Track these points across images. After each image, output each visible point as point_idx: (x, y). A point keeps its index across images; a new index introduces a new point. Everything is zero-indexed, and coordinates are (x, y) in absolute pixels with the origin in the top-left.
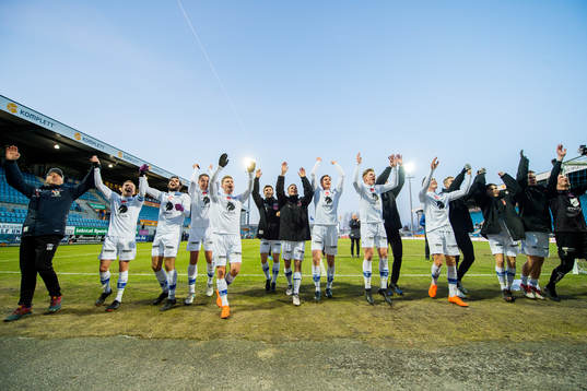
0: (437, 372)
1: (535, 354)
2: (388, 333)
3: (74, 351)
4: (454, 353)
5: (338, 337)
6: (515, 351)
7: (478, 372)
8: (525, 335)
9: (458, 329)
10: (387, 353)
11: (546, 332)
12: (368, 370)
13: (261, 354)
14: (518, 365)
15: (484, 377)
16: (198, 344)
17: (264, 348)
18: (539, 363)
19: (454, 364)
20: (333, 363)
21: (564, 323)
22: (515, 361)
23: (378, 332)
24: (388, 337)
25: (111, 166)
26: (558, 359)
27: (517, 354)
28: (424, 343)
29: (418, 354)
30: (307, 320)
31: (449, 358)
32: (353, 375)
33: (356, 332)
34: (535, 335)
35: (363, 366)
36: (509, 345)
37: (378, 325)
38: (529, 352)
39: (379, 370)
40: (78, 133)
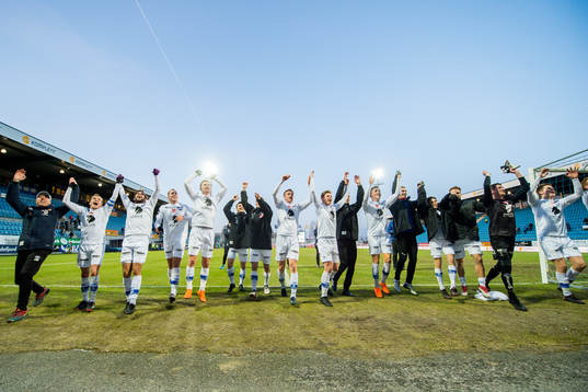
0: (401, 382)
1: (501, 363)
2: (354, 344)
3: (28, 365)
4: (419, 364)
5: (303, 348)
6: (481, 361)
7: (442, 382)
8: (492, 345)
9: (425, 339)
10: (352, 364)
11: (512, 342)
12: (333, 382)
13: (223, 367)
14: (483, 374)
15: (449, 387)
16: (157, 357)
17: (226, 360)
18: (504, 373)
19: (419, 374)
20: (297, 375)
21: (531, 333)
22: (480, 372)
23: (343, 343)
24: (353, 348)
25: (62, 172)
26: (523, 368)
27: (482, 364)
28: (389, 354)
29: (383, 365)
30: (270, 332)
31: (414, 369)
32: (317, 387)
33: (321, 343)
34: (500, 345)
35: (328, 378)
36: (476, 355)
37: (343, 336)
38: (495, 361)
39: (343, 382)
40: (27, 136)
